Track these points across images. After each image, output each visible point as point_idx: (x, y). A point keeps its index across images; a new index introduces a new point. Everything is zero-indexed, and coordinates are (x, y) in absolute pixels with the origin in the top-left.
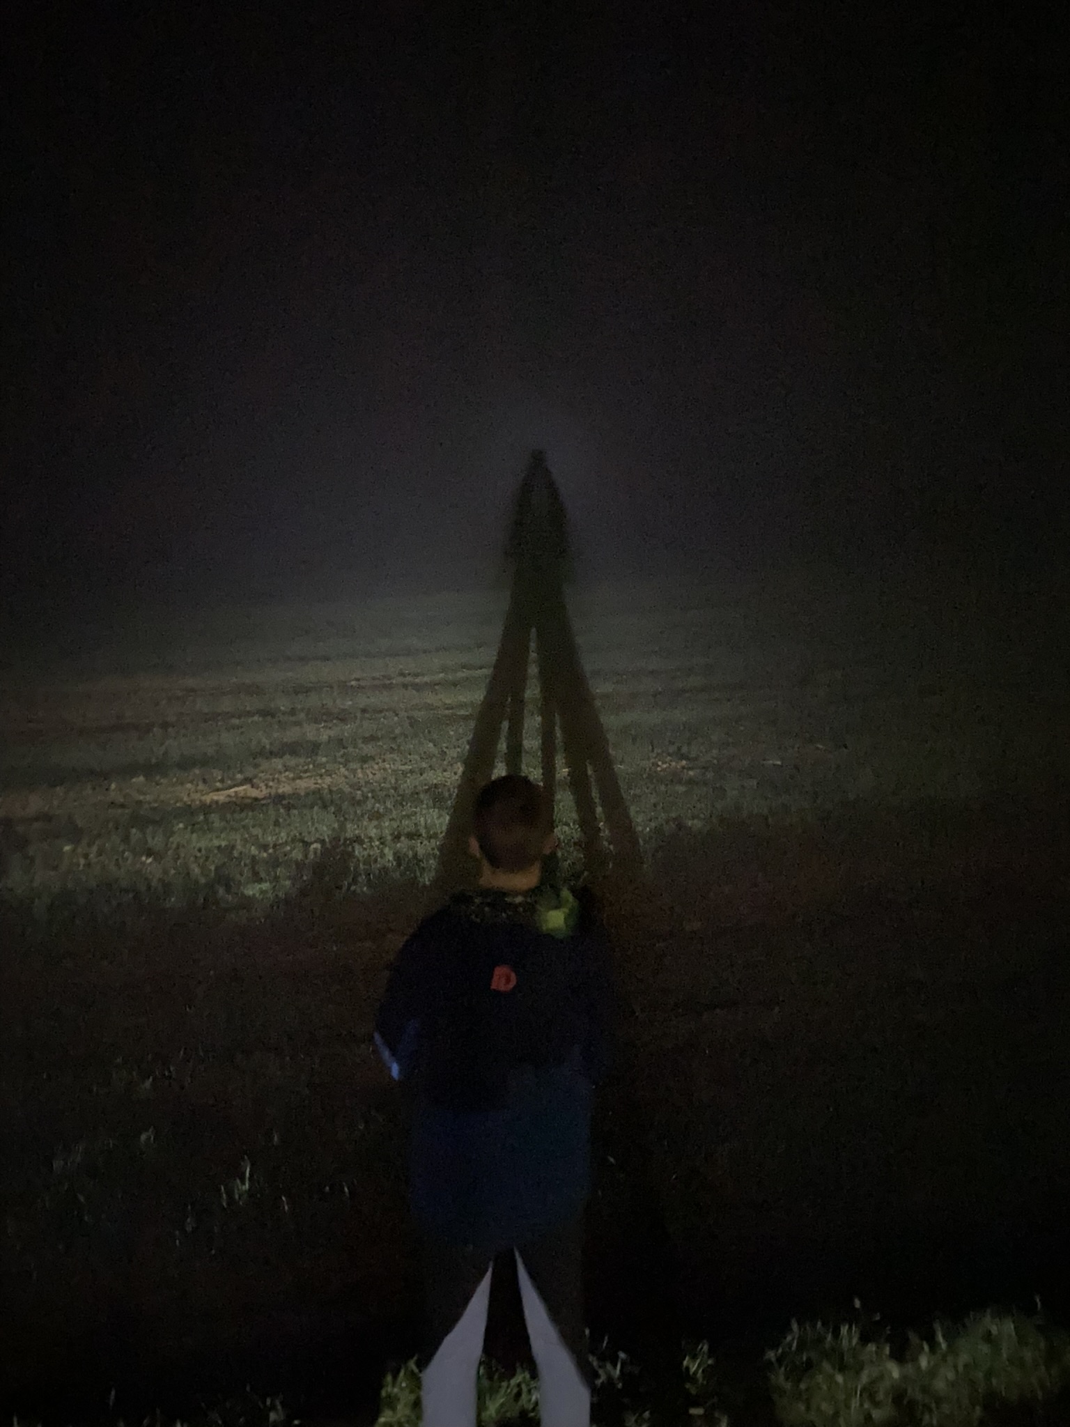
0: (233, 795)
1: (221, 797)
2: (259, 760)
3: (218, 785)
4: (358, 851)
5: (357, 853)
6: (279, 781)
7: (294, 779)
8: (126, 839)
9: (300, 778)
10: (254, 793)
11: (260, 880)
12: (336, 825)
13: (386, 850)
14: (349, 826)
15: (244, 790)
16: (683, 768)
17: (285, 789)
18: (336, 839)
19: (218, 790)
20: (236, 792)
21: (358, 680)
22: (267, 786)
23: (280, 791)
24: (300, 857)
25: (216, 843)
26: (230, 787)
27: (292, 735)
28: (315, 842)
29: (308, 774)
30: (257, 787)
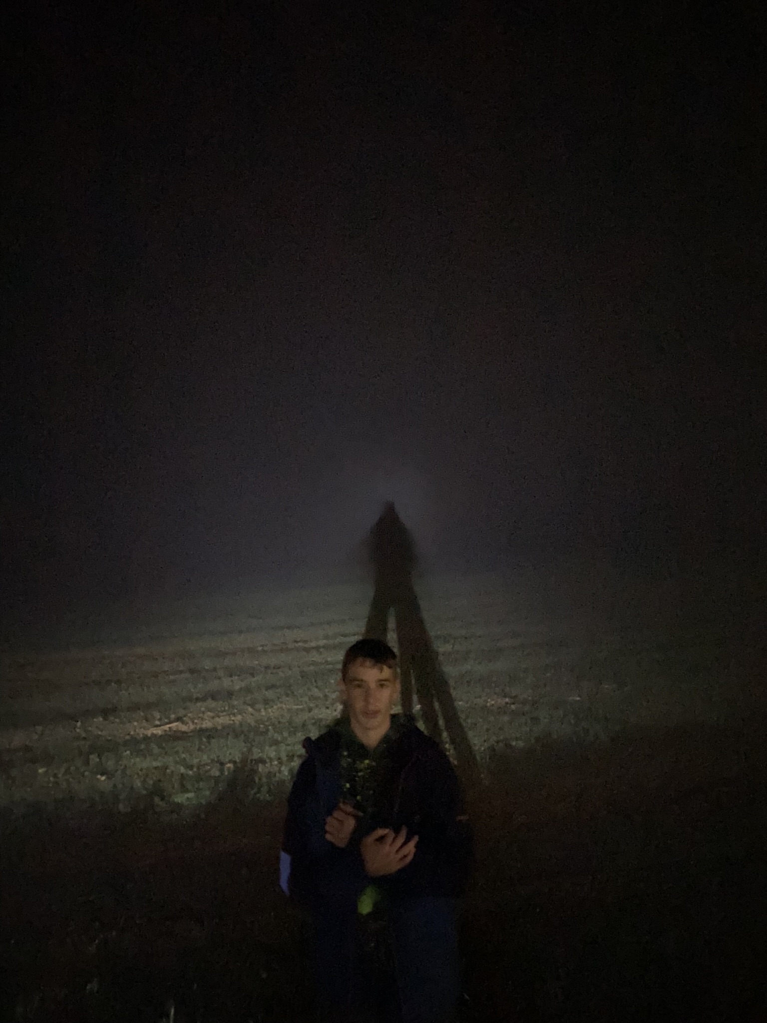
0: (168, 729)
1: (158, 731)
2: (188, 704)
3: (157, 723)
4: (261, 768)
5: (260, 770)
6: (202, 719)
7: (213, 718)
8: (87, 763)
9: (219, 717)
10: (184, 728)
11: (187, 791)
12: (245, 749)
13: (283, 768)
14: (255, 750)
15: (177, 726)
16: (507, 703)
17: (207, 724)
18: (244, 761)
19: (157, 726)
20: (170, 728)
21: (262, 646)
22: (193, 722)
23: (204, 726)
24: (217, 774)
25: (155, 764)
26: (167, 723)
27: (214, 685)
28: (230, 762)
29: (224, 713)
30: (186, 724)
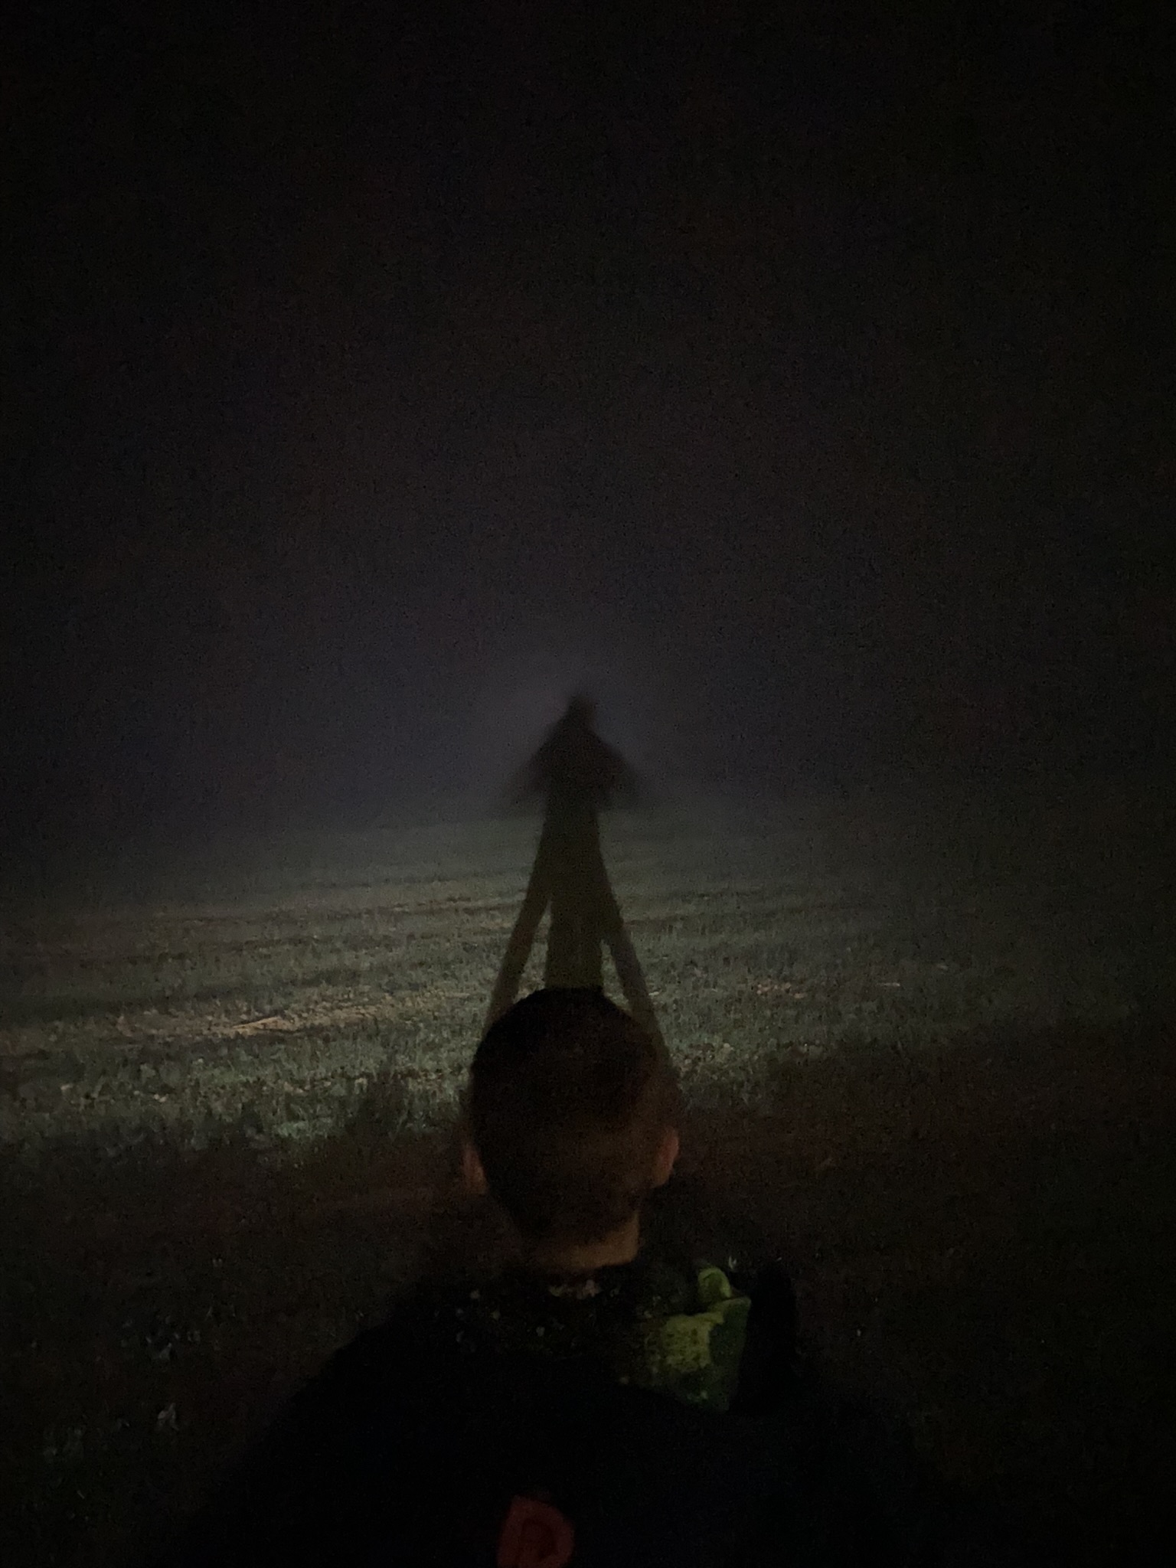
0: (261, 1027)
1: (247, 1030)
2: (291, 990)
3: (244, 1017)
4: (412, 1085)
5: (410, 1087)
6: (314, 1012)
7: (332, 1009)
8: (137, 1076)
9: (340, 1008)
10: (286, 1025)
11: (296, 1118)
12: (384, 1058)
13: (445, 1086)
14: (400, 1058)
15: (276, 1022)
16: (788, 991)
17: (322, 1020)
18: (384, 1074)
19: (244, 1022)
20: (264, 1025)
21: (399, 906)
22: (300, 1016)
23: (317, 1023)
24: (343, 1092)
25: (243, 1078)
26: (259, 1019)
27: (330, 962)
28: (362, 1075)
29: (350, 1004)
30: (290, 1019)
